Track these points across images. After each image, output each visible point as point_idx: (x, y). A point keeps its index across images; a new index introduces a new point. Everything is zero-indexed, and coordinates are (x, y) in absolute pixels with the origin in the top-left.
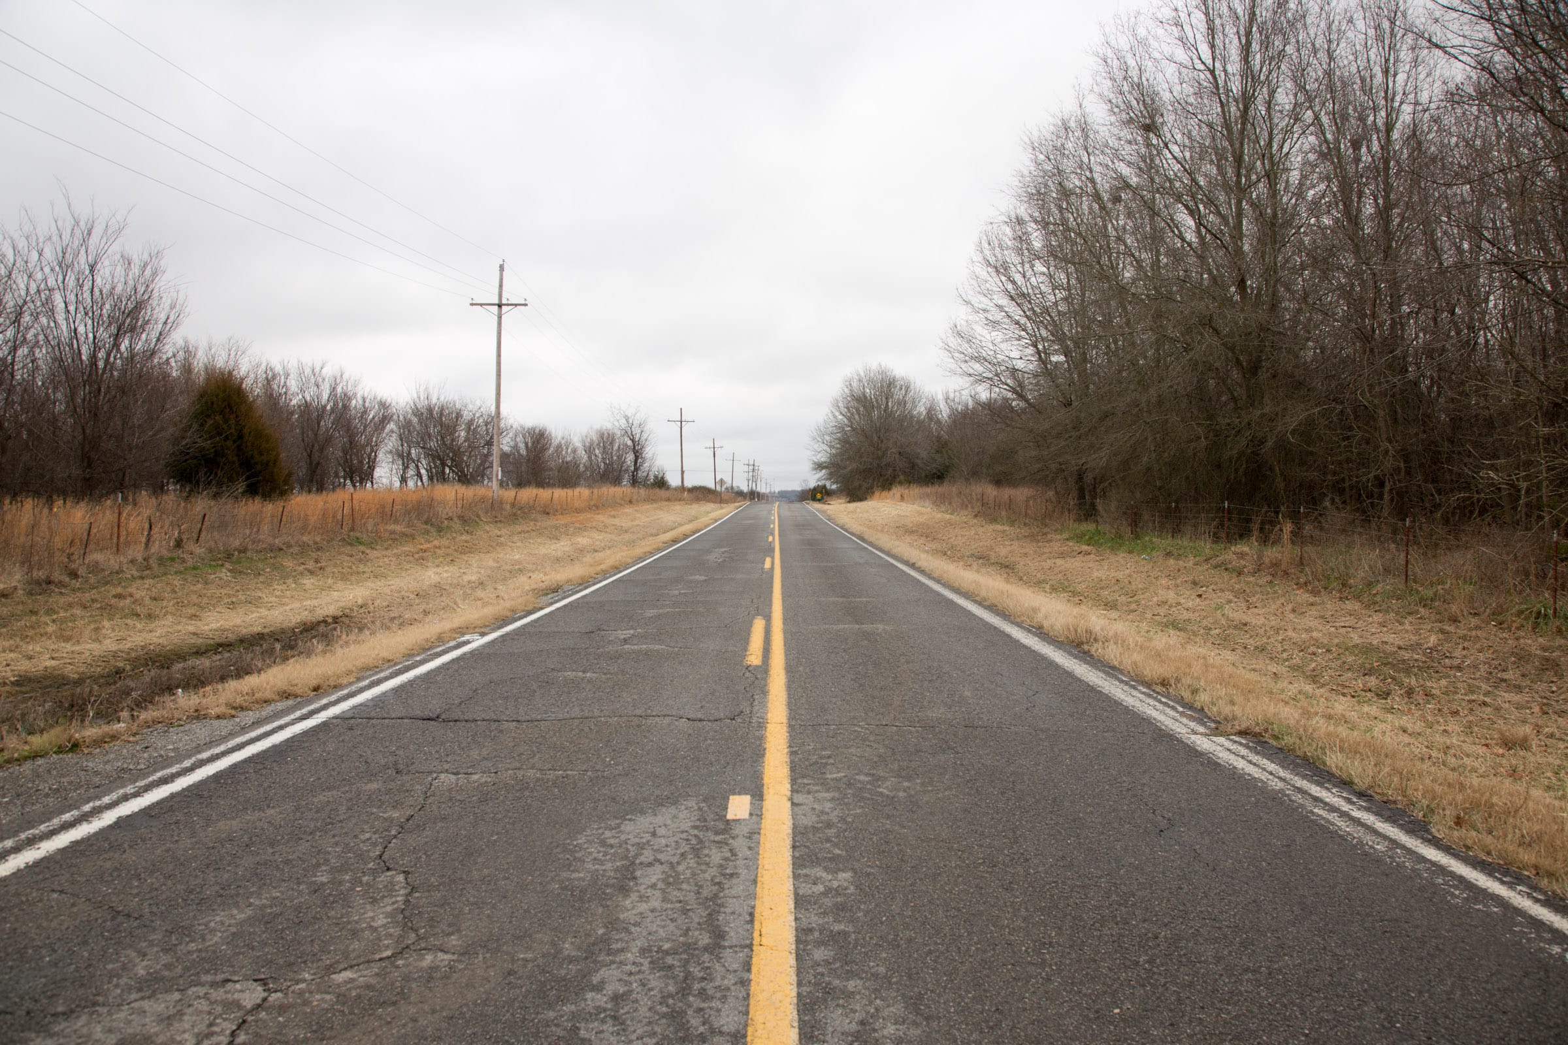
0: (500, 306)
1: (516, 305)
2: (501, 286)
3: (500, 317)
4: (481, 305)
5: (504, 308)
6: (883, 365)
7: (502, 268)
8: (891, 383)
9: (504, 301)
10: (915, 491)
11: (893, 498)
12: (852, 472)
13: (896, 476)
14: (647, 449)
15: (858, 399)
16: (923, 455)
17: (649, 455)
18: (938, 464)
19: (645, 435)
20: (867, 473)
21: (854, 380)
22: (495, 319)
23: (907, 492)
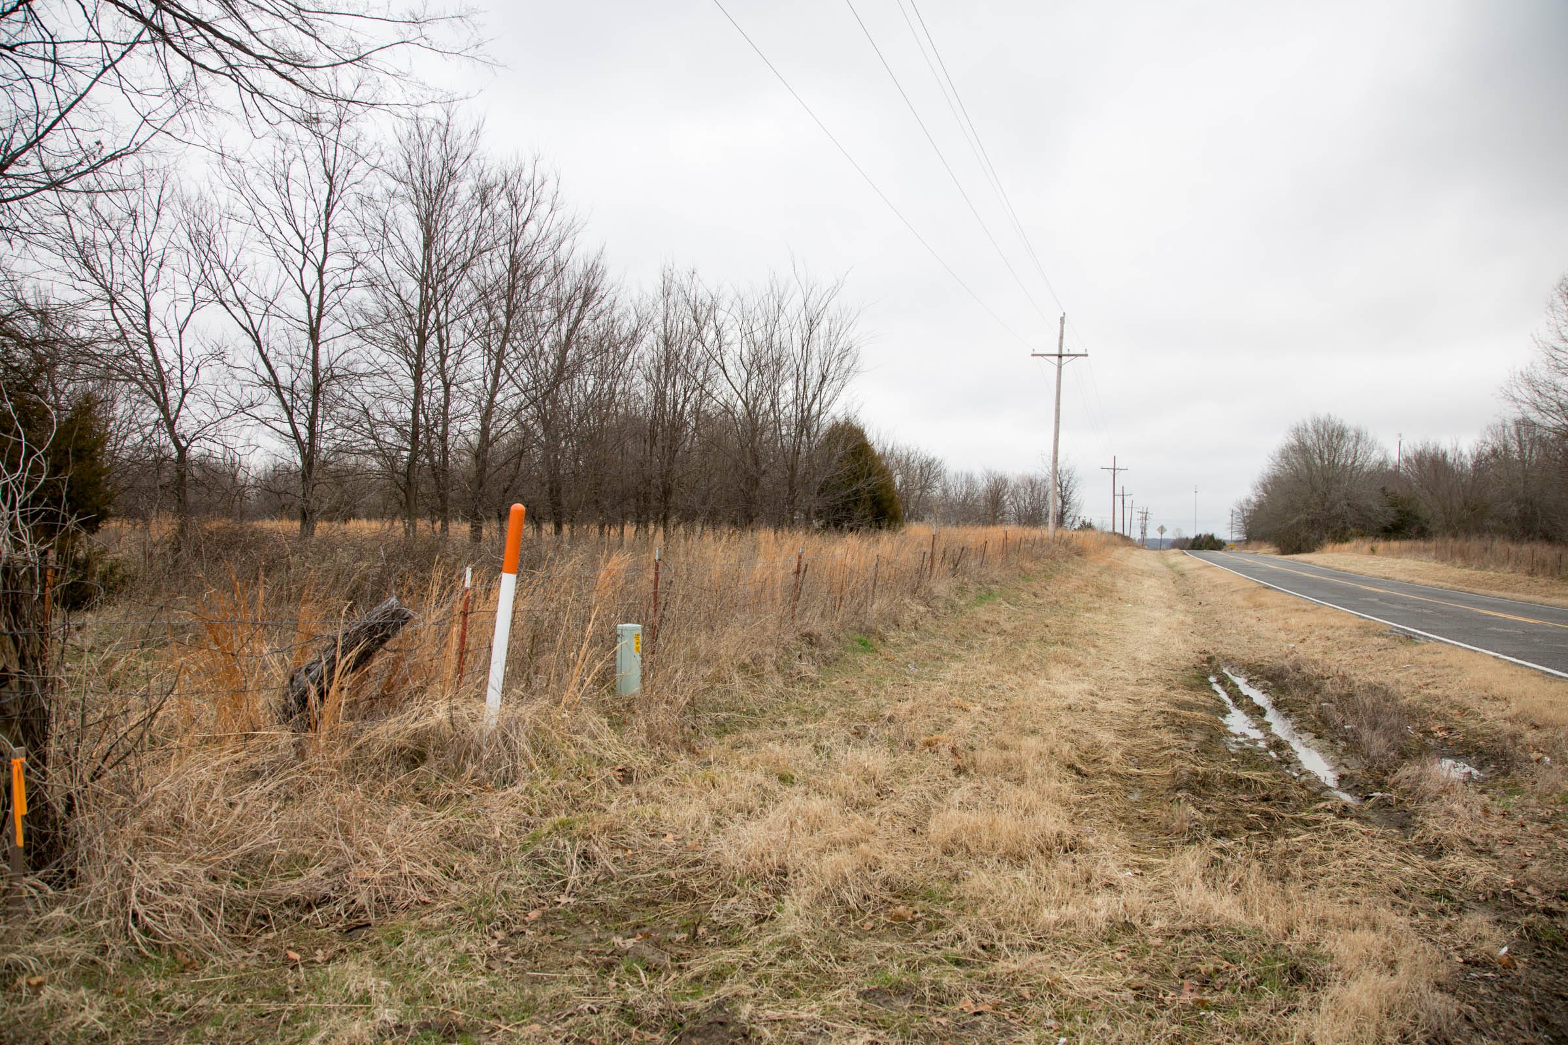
0: (1060, 356)
1: (1076, 355)
2: (1061, 338)
3: (1060, 367)
4: (1042, 355)
5: (1065, 359)
6: (1332, 415)
7: (1062, 320)
8: (1341, 434)
9: (1065, 352)
10: (1395, 544)
11: (1355, 550)
12: (1298, 523)
13: (1345, 529)
14: (1073, 496)
15: (1302, 449)
16: (1376, 507)
17: (1076, 501)
18: (1391, 516)
19: (1072, 481)
20: (1312, 523)
21: (1299, 432)
22: (1055, 369)
23: (1381, 545)
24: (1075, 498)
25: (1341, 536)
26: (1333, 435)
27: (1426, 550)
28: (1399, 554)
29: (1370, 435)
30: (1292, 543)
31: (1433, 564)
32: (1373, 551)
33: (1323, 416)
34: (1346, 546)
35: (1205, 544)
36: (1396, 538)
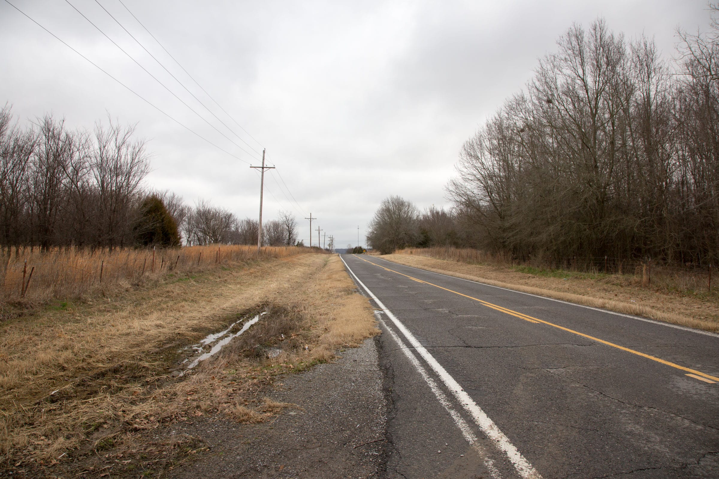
0: (263, 168)
1: (270, 168)
2: (263, 160)
3: (263, 173)
4: (255, 167)
5: (265, 169)
7: (264, 152)
8: (403, 204)
9: (265, 166)
10: (419, 250)
11: (406, 253)
12: (386, 241)
13: (404, 244)
14: (294, 230)
15: (388, 210)
16: (416, 235)
17: (295, 233)
18: (422, 239)
19: (294, 224)
20: (391, 242)
21: (386, 202)
22: (261, 173)
23: (414, 250)
24: (295, 231)
25: (402, 247)
26: (400, 204)
27: (428, 252)
28: (419, 254)
29: (413, 204)
30: (385, 251)
31: (429, 258)
32: (411, 253)
33: (395, 197)
34: (403, 251)
35: (359, 251)
36: (424, 247)
